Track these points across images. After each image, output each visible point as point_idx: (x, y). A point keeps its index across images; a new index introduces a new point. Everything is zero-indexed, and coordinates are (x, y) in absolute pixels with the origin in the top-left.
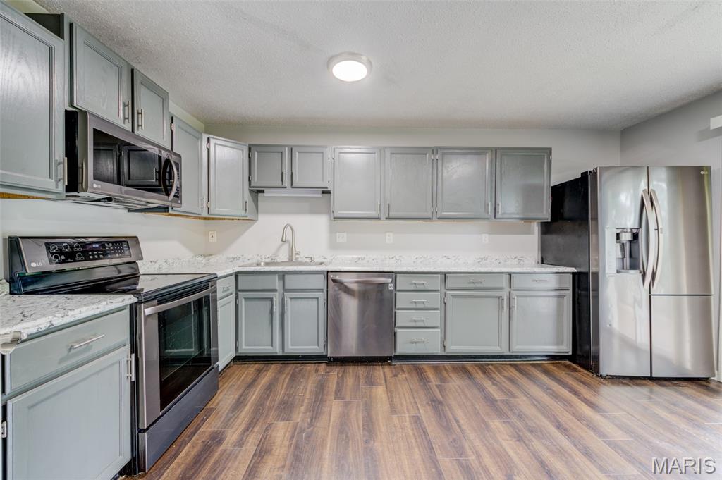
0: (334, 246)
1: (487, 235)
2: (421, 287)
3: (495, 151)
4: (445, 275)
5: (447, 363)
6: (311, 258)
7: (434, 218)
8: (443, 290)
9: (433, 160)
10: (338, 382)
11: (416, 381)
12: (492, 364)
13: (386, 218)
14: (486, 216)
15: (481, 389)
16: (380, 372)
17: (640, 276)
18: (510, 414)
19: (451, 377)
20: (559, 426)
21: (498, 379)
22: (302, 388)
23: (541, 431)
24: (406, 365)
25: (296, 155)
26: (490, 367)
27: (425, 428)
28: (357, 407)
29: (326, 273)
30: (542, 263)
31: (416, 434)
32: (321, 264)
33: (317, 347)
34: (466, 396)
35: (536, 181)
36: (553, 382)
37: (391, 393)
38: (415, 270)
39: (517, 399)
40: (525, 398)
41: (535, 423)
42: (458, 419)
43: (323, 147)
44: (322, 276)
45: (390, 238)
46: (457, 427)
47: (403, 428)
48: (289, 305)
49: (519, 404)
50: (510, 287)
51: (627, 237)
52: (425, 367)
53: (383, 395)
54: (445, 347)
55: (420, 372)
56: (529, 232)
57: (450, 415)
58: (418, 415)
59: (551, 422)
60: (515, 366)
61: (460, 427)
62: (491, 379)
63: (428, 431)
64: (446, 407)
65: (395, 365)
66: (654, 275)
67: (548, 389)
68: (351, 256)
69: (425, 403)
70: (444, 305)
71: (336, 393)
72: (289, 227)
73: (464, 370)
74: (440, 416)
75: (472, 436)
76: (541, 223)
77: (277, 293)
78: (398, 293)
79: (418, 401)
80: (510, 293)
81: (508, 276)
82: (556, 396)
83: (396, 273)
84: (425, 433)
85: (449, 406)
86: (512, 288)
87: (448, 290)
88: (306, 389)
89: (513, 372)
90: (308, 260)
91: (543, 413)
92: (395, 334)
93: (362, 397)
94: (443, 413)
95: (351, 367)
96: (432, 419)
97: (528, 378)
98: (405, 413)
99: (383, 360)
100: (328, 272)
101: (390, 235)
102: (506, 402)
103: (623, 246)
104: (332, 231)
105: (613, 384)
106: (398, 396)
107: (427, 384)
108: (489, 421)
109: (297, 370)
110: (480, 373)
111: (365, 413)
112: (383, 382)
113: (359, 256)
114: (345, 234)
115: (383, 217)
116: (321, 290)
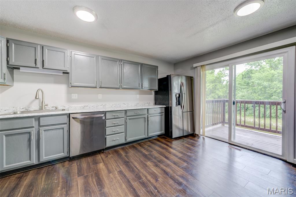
0: (70, 100)
1: (138, 95)
2: (117, 117)
3: (142, 65)
4: (126, 111)
5: (126, 146)
6: (56, 107)
7: (121, 88)
8: (125, 117)
9: (120, 64)
10: (78, 168)
11: (116, 156)
12: (142, 142)
13: (100, 87)
14: (139, 88)
15: (141, 152)
16: (99, 157)
17: (181, 107)
18: (152, 158)
19: (129, 151)
20: (166, 158)
21: (145, 147)
22: (56, 177)
23: (162, 161)
24: (110, 151)
25: (46, 51)
26: (142, 143)
27: (125, 174)
28: (91, 177)
29: (68, 115)
30: (155, 104)
31: (121, 178)
32: (63, 110)
33: (63, 154)
34: (136, 156)
35: (153, 77)
36: (161, 144)
37: (107, 165)
38: (114, 110)
39: (153, 152)
40: (155, 151)
41: (160, 159)
42: (136, 166)
43: (64, 49)
44: (66, 116)
45: (100, 96)
46: (136, 169)
47: (115, 178)
48: (43, 135)
49: (154, 154)
50: (148, 114)
51: (178, 96)
52: (119, 149)
53: (103, 167)
54: (126, 140)
55: (117, 152)
56: (151, 94)
57: (133, 165)
58: (121, 170)
59: (164, 157)
60: (149, 141)
61: (137, 169)
62: (143, 148)
63: (126, 175)
64: (131, 163)
65: (105, 152)
66: (184, 106)
67: (160, 146)
68: (80, 105)
69: (122, 164)
70: (125, 123)
71: (78, 173)
72: (40, 91)
73: (134, 147)
74: (129, 168)
75: (142, 170)
76: (155, 91)
77: (34, 129)
78: (107, 120)
79: (119, 164)
80: (148, 115)
81: (147, 110)
82: (163, 148)
83: (106, 112)
84: (125, 176)
85: (132, 162)
86: (149, 114)
87: (127, 117)
88: (59, 177)
89: (149, 143)
90: (54, 108)
91: (161, 155)
92: (106, 138)
93: (93, 171)
94: (130, 166)
95: (84, 159)
96: (126, 170)
97: (154, 144)
98: (115, 171)
99: (100, 152)
100: (69, 114)
101: (100, 95)
102: (150, 154)
103: (177, 98)
104: (69, 93)
105: (175, 140)
106: (110, 165)
107: (121, 156)
108: (146, 163)
109: (50, 169)
110: (139, 146)
111: (96, 178)
112: (102, 161)
113: (85, 105)
114: (77, 95)
115: (98, 87)
116: (66, 124)
